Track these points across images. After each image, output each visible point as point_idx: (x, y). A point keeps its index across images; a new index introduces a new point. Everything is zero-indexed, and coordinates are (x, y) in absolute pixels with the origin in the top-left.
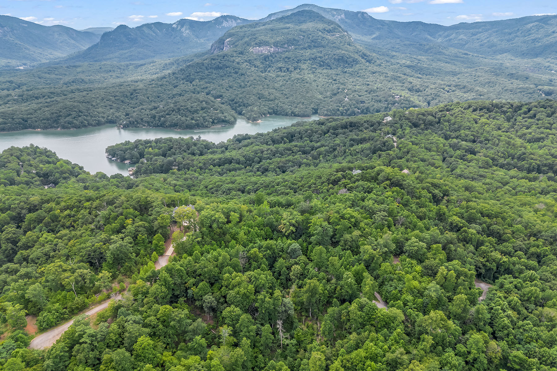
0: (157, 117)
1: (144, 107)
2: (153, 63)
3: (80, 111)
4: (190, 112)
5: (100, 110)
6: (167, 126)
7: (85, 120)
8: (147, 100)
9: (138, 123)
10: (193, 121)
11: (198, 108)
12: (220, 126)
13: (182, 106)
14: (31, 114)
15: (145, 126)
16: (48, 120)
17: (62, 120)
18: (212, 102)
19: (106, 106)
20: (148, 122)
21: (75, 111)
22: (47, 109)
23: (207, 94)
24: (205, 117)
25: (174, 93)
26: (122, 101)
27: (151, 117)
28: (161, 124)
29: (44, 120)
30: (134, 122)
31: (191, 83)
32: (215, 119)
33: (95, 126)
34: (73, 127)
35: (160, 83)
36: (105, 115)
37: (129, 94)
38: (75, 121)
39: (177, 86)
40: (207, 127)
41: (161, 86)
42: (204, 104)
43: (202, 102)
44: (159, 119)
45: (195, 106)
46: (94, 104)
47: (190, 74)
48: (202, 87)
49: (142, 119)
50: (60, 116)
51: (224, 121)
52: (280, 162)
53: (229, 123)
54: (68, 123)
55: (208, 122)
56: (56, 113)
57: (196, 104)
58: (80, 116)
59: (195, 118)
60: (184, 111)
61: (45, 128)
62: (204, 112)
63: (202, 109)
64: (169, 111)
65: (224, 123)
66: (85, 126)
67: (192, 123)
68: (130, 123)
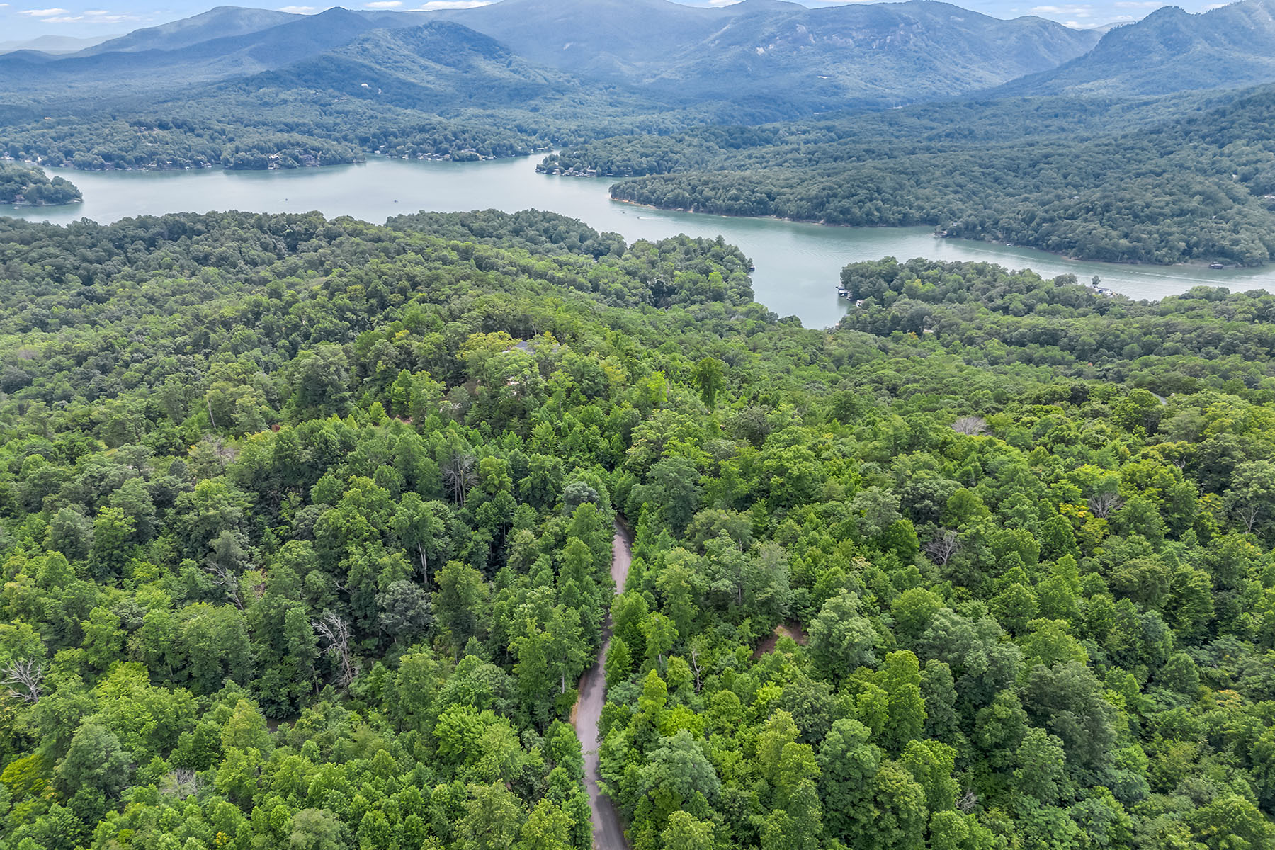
0: (1037, 220)
1: (1036, 195)
2: (1180, 97)
3: (879, 191)
4: (1136, 216)
5: (927, 192)
6: (1048, 246)
7: (878, 210)
8: (1060, 179)
9: (984, 230)
10: (1123, 241)
11: (1167, 210)
12: (1202, 265)
13: (1121, 200)
14: (791, 187)
15: (997, 238)
16: (809, 200)
17: (833, 204)
18: (1235, 200)
19: (947, 187)
20: (1008, 230)
21: (868, 189)
22: (826, 178)
23: (1244, 179)
24: (1170, 234)
25: (1144, 169)
26: (996, 180)
27: (1023, 220)
28: (1037, 240)
29: (802, 199)
30: (975, 227)
31: (1222, 146)
32: (1197, 245)
33: (894, 225)
34: (846, 221)
35: (1130, 143)
36: (927, 205)
37: (1024, 165)
38: (856, 210)
39: (1172, 152)
40: (1159, 262)
41: (1126, 149)
42: (1195, 202)
43: (1193, 196)
44: (1039, 225)
45: (1163, 204)
46: (923, 178)
47: (1233, 122)
48: (1244, 159)
49: (996, 223)
50: (835, 196)
51: (1223, 253)
52: (1183, 365)
53: (1241, 261)
54: (842, 212)
55: (1171, 249)
56: (831, 188)
57: (1168, 198)
58: (871, 200)
59: (1135, 235)
60: (1119, 213)
61: (797, 217)
62: (1180, 224)
63: (1182, 213)
64: (1080, 209)
65: (1221, 259)
66: (872, 223)
67: (1116, 245)
68: (967, 228)
